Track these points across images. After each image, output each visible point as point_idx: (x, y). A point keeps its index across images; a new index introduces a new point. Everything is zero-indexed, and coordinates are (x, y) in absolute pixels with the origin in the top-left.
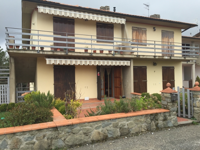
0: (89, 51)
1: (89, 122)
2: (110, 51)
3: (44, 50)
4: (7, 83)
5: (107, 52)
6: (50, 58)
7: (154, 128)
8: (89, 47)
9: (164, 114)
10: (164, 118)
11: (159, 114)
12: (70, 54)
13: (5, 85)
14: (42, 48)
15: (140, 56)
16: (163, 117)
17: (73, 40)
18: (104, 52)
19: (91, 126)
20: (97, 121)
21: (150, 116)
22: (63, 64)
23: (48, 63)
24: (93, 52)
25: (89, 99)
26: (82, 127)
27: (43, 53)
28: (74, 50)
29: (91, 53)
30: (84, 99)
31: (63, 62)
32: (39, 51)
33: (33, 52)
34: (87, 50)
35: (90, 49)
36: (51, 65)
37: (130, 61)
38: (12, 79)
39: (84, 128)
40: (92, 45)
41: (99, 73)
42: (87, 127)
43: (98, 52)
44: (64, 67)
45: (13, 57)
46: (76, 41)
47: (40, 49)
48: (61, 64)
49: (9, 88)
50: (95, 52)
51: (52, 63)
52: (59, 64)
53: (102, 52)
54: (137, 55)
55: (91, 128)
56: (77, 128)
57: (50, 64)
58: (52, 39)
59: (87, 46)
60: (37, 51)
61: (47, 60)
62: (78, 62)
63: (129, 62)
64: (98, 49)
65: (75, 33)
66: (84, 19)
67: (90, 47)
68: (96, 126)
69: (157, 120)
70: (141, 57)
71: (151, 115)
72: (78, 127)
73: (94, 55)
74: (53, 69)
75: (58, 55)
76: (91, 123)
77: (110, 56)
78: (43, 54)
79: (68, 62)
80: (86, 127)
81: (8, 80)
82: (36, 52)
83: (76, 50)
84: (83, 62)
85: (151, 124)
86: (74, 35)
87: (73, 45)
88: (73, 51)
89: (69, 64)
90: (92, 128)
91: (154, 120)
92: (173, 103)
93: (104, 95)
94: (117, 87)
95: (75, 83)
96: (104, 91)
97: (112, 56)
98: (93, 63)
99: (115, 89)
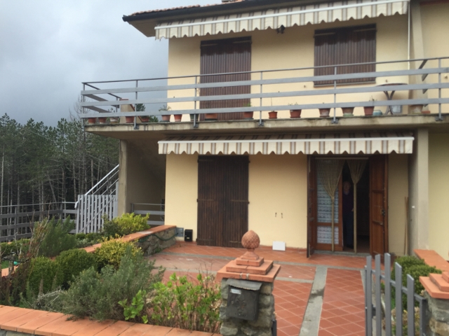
2: (325, 110)
5: (316, 113)
12: (203, 126)
13: (110, 196)
17: (247, 89)
18: (304, 114)
23: (161, 151)
24: (267, 117)
25: (287, 248)
30: (271, 247)
32: (138, 124)
33: (126, 129)
34: (252, 113)
35: (257, 109)
37: (413, 138)
38: (121, 185)
40: (261, 96)
43: (284, 114)
44: (221, 159)
45: (125, 141)
48: (213, 153)
49: (117, 202)
50: (273, 115)
51: (169, 152)
52: (184, 152)
53: (296, 113)
54: (437, 115)
57: (165, 153)
60: (134, 124)
63: (409, 141)
64: (283, 108)
65: (252, 70)
66: (274, 30)
73: (269, 125)
74: (197, 164)
75: (177, 131)
77: (324, 123)
78: (145, 131)
92: (242, 329)
93: (340, 241)
94: (377, 224)
95: (248, 203)
96: (339, 232)
97: (328, 125)
98: (300, 146)
99: (373, 229)
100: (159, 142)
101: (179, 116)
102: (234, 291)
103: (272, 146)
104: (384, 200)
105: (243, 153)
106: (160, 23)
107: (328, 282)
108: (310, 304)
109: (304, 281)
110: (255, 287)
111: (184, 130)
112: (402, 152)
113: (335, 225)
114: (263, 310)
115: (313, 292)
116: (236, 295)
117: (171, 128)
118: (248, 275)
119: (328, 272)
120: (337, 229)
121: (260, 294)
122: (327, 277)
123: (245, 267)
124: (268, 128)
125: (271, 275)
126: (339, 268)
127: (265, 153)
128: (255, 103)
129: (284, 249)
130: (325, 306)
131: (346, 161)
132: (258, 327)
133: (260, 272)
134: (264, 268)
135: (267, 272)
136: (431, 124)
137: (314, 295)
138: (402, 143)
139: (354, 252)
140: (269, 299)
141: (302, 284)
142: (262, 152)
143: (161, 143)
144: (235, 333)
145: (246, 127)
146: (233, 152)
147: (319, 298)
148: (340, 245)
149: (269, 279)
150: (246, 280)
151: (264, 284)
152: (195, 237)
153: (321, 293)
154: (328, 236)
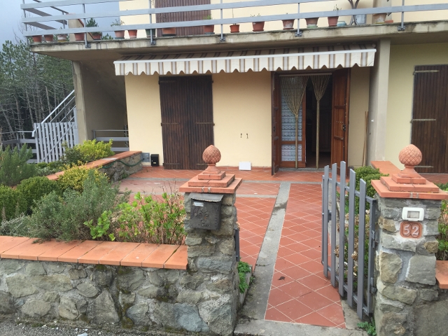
2: (288, 21)
7: (112, 320)
9: (161, 275)
10: (159, 291)
11: (138, 272)
13: (69, 124)
14: (96, 35)
15: (414, 24)
16: (156, 286)
21: (92, 270)
23: (117, 72)
24: (229, 31)
25: (252, 168)
32: (90, 42)
33: (76, 48)
34: (213, 26)
35: (218, 22)
37: (375, 50)
38: (79, 111)
40: (222, 7)
49: (76, 130)
51: (127, 73)
52: (143, 73)
54: (400, 24)
57: (122, 74)
60: (85, 43)
63: (371, 52)
69: (127, 292)
70: (419, 29)
71: (100, 267)
73: (231, 40)
74: (159, 86)
78: (98, 50)
82: (83, 48)
85: (98, 300)
89: (169, 72)
91: (114, 287)
92: (206, 238)
93: (303, 159)
94: (338, 139)
95: (214, 125)
96: (302, 149)
97: (292, 38)
98: (264, 63)
99: (334, 144)
100: (115, 62)
101: (134, 32)
102: (196, 204)
103: (235, 64)
104: (345, 115)
105: (205, 72)
107: (290, 196)
108: (273, 216)
109: (268, 196)
110: (217, 199)
111: (141, 48)
112: (364, 65)
113: (299, 142)
114: (225, 220)
115: (276, 206)
116: (199, 207)
117: (126, 45)
118: (209, 188)
119: (292, 187)
120: (300, 147)
121: (221, 205)
122: (290, 192)
123: (207, 181)
124: (231, 44)
125: (232, 187)
126: (301, 183)
127: (228, 71)
128: (215, 15)
129: (250, 169)
130: (287, 217)
131: (309, 77)
132: (222, 235)
133: (222, 185)
134: (225, 181)
135: (228, 184)
136: (394, 34)
137: (278, 208)
138: (364, 56)
139: (316, 167)
140: (230, 209)
141: (267, 199)
142: (225, 70)
143: (117, 64)
144: (199, 242)
145: (207, 43)
146: (195, 71)
147: (282, 211)
148: (303, 162)
149: (231, 190)
150: (208, 193)
151: (225, 195)
152: (161, 161)
153: (284, 206)
154: (292, 154)
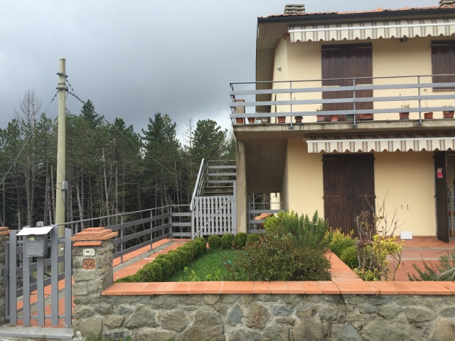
0: (413, 116)
1: (424, 295)
3: (303, 121)
4: (232, 194)
6: (316, 139)
8: (411, 106)
12: (361, 126)
13: (228, 197)
14: (299, 118)
17: (370, 93)
19: (429, 306)
20: (446, 296)
22: (344, 151)
23: (310, 150)
24: (423, 118)
25: (414, 237)
26: (405, 304)
27: (300, 128)
28: (371, 115)
29: (418, 121)
30: (399, 237)
31: (345, 146)
32: (293, 124)
33: (280, 129)
34: (408, 114)
35: (415, 110)
36: (317, 153)
38: (240, 186)
39: (410, 307)
40: (419, 99)
41: (440, 171)
42: (419, 307)
43: (438, 115)
44: (348, 157)
45: (242, 141)
46: (376, 94)
47: (294, 121)
48: (340, 151)
49: (235, 203)
50: (429, 116)
51: (319, 151)
52: (335, 150)
53: (449, 114)
55: (428, 310)
56: (391, 305)
57: (315, 152)
58: (319, 96)
59: (407, 103)
60: (290, 125)
61: (310, 143)
62: (384, 145)
64: (437, 109)
65: (374, 76)
66: (397, 39)
67: (414, 104)
68: (445, 307)
72: (394, 303)
73: (427, 124)
74: (322, 162)
75: (334, 130)
76: (430, 299)
78: (300, 131)
79: (358, 146)
80: (414, 307)
81: (234, 186)
82: (286, 129)
83: (377, 117)
84: (396, 144)
86: (370, 81)
87: (370, 105)
88: (369, 118)
89: (360, 150)
90: (431, 311)
95: (375, 197)
100: (307, 141)
105: (369, 151)
106: (293, 26)
111: (342, 130)
117: (328, 127)
129: (411, 238)
145: (405, 126)
